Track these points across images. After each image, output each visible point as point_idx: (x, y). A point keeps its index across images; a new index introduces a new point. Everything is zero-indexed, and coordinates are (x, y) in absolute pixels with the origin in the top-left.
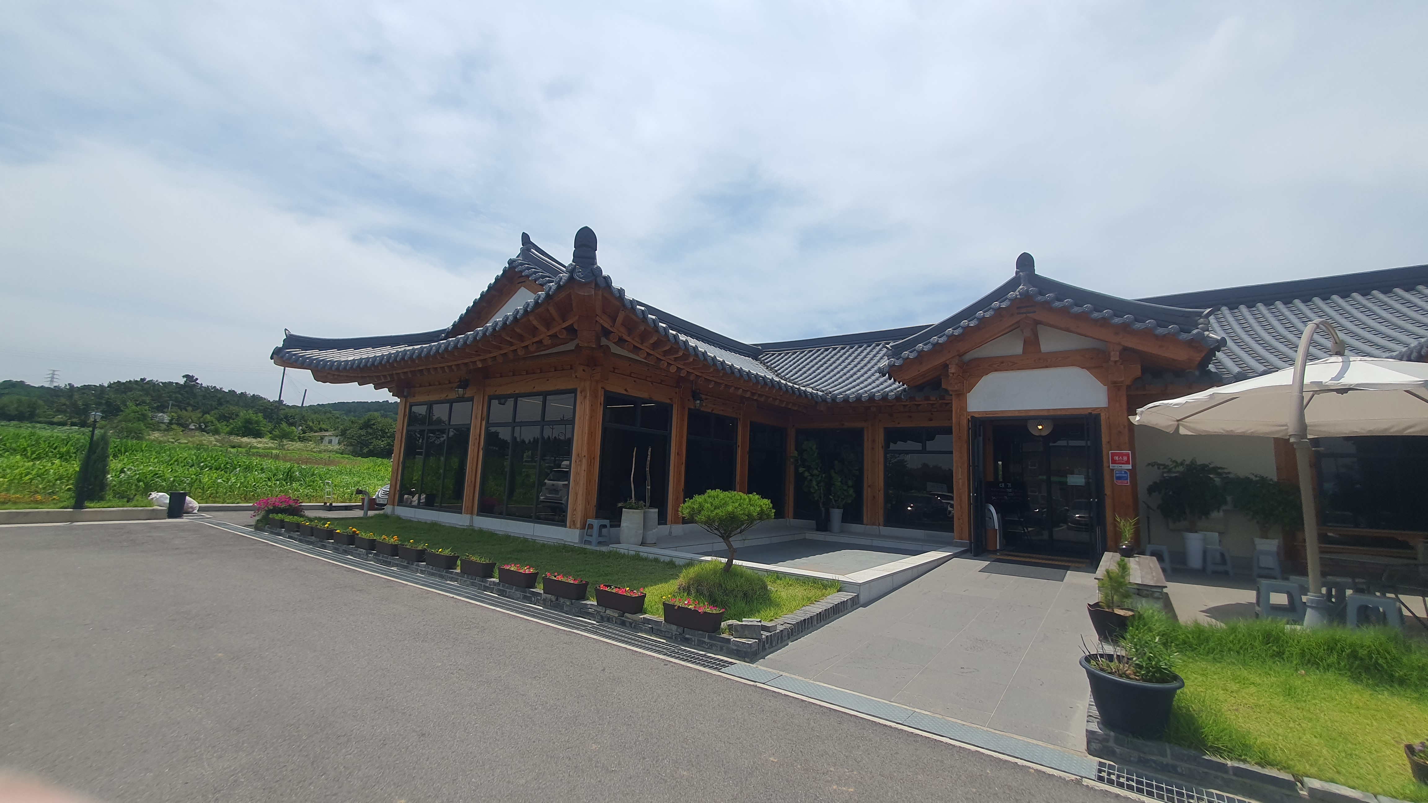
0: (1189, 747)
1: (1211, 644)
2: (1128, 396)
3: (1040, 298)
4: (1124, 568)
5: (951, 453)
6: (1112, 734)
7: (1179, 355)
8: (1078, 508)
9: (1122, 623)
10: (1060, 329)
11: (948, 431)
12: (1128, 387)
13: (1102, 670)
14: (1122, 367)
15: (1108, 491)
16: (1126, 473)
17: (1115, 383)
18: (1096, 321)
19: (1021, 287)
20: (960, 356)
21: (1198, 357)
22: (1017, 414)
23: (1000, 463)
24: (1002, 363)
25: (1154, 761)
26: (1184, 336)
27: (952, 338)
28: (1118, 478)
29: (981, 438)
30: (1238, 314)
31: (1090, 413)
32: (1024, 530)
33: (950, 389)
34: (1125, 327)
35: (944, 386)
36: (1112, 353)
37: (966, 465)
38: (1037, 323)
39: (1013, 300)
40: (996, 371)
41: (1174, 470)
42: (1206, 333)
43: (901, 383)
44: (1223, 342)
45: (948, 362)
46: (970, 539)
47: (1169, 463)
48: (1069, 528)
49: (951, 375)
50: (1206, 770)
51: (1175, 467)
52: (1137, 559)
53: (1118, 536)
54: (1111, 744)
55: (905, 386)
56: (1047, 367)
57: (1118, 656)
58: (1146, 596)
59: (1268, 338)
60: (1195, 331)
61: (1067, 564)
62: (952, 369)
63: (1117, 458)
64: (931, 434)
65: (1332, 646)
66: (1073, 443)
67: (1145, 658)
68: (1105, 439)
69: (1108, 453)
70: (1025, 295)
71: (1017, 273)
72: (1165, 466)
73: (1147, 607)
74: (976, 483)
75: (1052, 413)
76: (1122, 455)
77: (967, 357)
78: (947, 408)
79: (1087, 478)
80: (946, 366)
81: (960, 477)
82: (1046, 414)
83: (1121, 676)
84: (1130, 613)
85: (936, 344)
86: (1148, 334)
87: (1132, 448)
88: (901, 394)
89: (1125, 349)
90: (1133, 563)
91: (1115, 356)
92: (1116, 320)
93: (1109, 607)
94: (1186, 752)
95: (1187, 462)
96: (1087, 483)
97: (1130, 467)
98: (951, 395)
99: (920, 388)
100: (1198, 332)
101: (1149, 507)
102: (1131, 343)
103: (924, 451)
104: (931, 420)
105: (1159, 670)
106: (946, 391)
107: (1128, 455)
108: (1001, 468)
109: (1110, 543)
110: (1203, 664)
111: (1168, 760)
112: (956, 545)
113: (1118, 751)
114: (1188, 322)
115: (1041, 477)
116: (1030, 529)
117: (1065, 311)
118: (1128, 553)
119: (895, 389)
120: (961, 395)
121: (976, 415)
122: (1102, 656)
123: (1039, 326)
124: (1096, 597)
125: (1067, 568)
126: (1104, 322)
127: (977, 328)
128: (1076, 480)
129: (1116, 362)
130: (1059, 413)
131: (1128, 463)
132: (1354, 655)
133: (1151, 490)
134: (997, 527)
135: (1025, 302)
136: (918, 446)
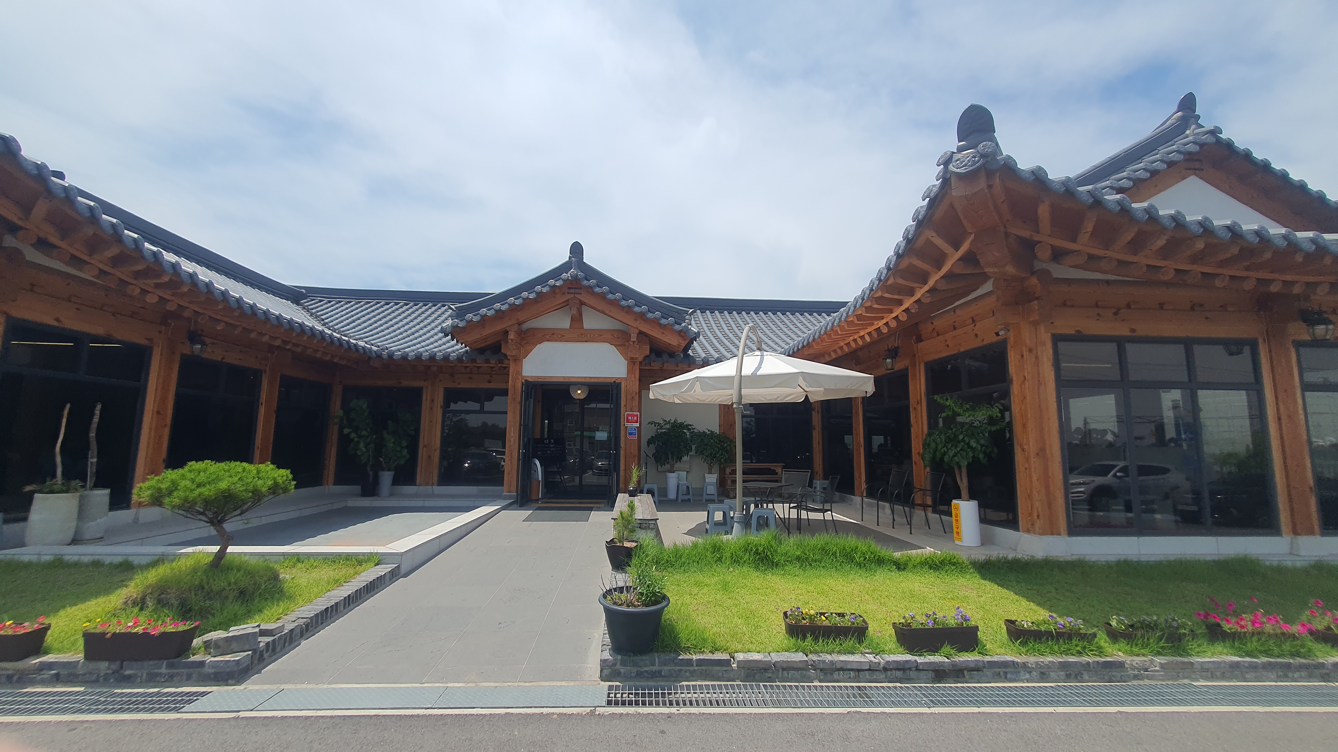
0: (670, 652)
1: (683, 560)
2: (640, 370)
3: (585, 282)
4: (632, 507)
5: (506, 413)
6: (619, 657)
7: (673, 341)
8: (600, 457)
9: (629, 553)
10: (598, 311)
11: (505, 393)
12: (641, 363)
13: (615, 603)
14: (638, 346)
15: (622, 445)
16: (635, 430)
17: (632, 358)
18: (623, 308)
19: (572, 270)
20: (520, 324)
21: (684, 344)
22: (562, 380)
23: (547, 421)
24: (553, 334)
25: (646, 671)
26: (677, 327)
27: (513, 307)
28: (630, 434)
29: (532, 400)
30: (705, 317)
31: (615, 382)
32: (561, 479)
33: (508, 353)
34: (642, 315)
35: (502, 351)
36: (632, 335)
37: (518, 424)
38: (582, 303)
39: (565, 281)
40: (548, 341)
41: (664, 427)
42: (690, 326)
43: (464, 345)
44: (698, 335)
45: (508, 329)
46: (517, 492)
47: (661, 422)
48: (594, 474)
49: (510, 341)
50: (679, 668)
51: (665, 424)
52: (639, 497)
53: (627, 481)
54: (618, 666)
55: (468, 348)
56: (587, 341)
57: (627, 587)
58: (645, 528)
59: (720, 335)
60: (683, 325)
61: (591, 505)
62: (512, 336)
63: (630, 418)
64: (490, 395)
65: (746, 548)
66: (600, 406)
67: (646, 586)
68: (623, 403)
69: (624, 413)
70: (575, 279)
71: (570, 258)
72: (659, 424)
73: (645, 537)
74: (526, 439)
75: (588, 380)
76: (634, 416)
77: (525, 326)
78: (505, 372)
79: (609, 433)
80: (506, 333)
81: (512, 435)
82: (583, 380)
83: (628, 606)
84: (635, 544)
85: (498, 311)
86: (656, 322)
87: (640, 411)
88: (463, 355)
89: (641, 333)
90: (636, 500)
91: (634, 338)
92: (637, 309)
93: (620, 542)
94: (668, 657)
95: (672, 421)
96: (609, 437)
97: (638, 425)
98: (509, 360)
99: (482, 351)
100: (685, 326)
101: (647, 455)
102: (646, 329)
103: (482, 411)
104: (490, 382)
105: (654, 594)
106: (505, 355)
107: (637, 416)
108: (546, 426)
109: (622, 486)
110: (677, 577)
111: (656, 668)
112: (505, 498)
113: (622, 671)
114: (680, 317)
115: (576, 433)
116: (565, 477)
117: (602, 296)
118: (633, 494)
119: (458, 350)
120: (518, 361)
121: (530, 379)
122: (615, 590)
123: (584, 307)
124: (611, 534)
125: (591, 509)
126: (628, 310)
127: (535, 301)
128: (602, 435)
129: (634, 342)
130: (593, 380)
131: (636, 422)
132: (757, 553)
133: (649, 442)
134: (540, 478)
135: (574, 285)
136: (476, 406)
